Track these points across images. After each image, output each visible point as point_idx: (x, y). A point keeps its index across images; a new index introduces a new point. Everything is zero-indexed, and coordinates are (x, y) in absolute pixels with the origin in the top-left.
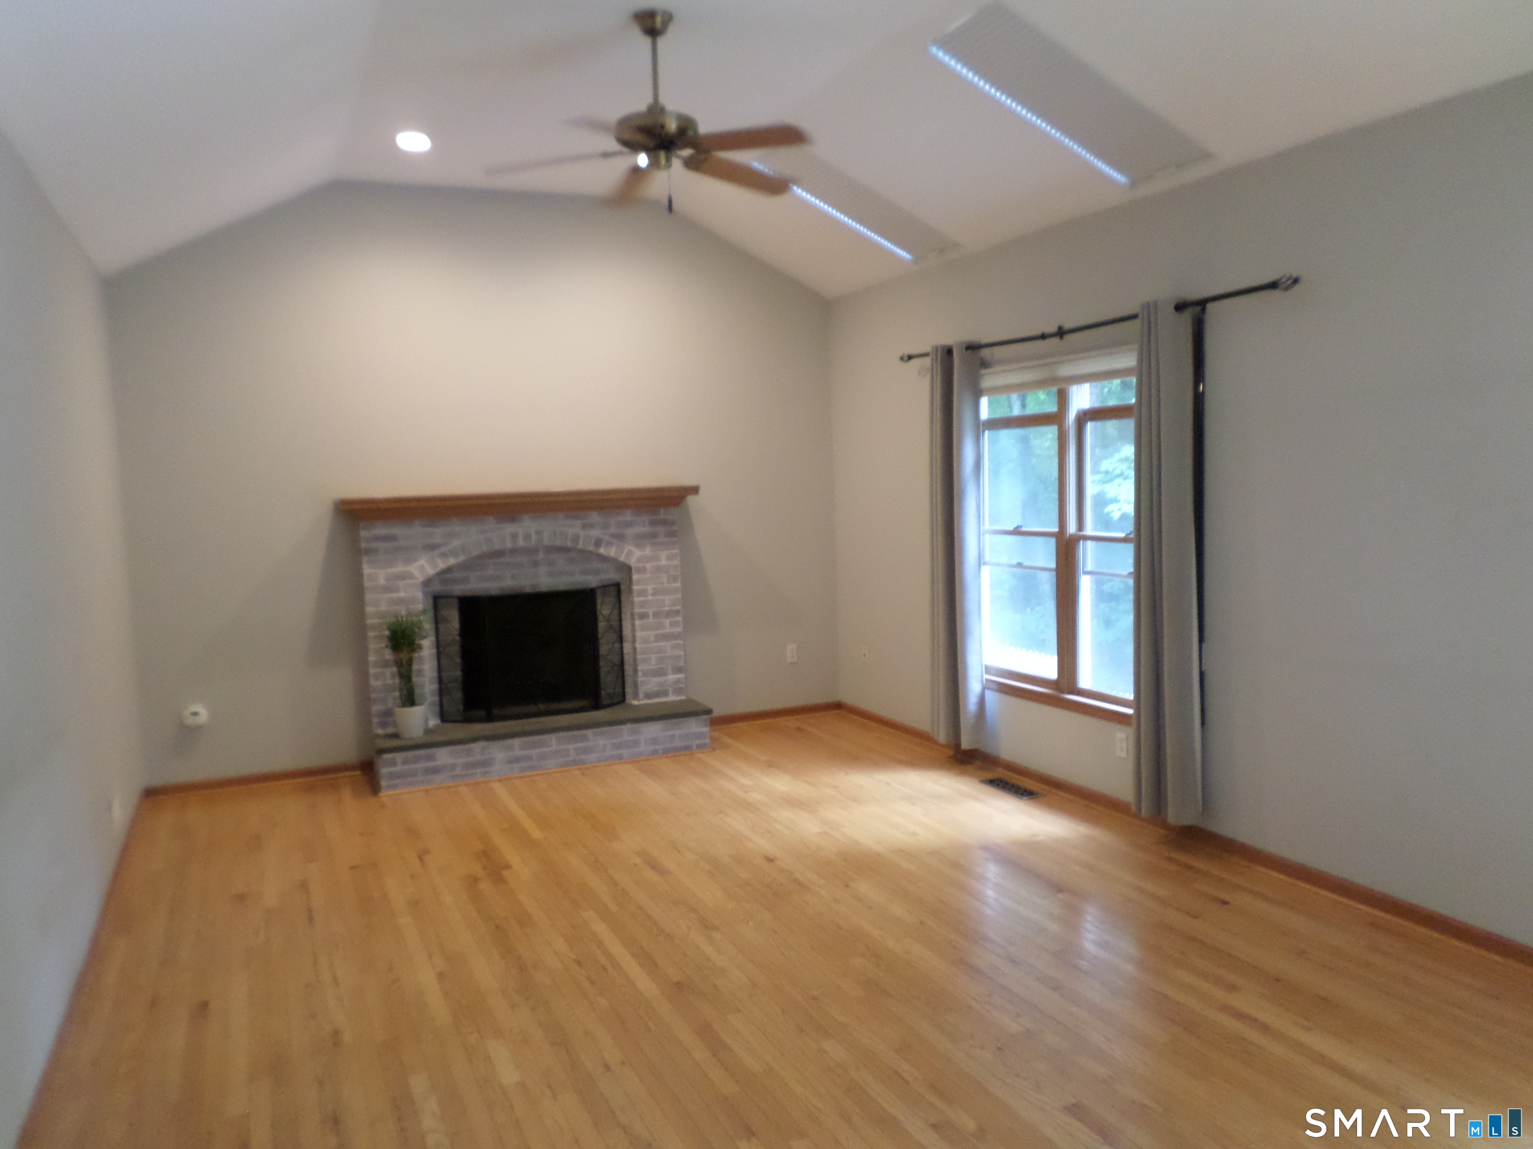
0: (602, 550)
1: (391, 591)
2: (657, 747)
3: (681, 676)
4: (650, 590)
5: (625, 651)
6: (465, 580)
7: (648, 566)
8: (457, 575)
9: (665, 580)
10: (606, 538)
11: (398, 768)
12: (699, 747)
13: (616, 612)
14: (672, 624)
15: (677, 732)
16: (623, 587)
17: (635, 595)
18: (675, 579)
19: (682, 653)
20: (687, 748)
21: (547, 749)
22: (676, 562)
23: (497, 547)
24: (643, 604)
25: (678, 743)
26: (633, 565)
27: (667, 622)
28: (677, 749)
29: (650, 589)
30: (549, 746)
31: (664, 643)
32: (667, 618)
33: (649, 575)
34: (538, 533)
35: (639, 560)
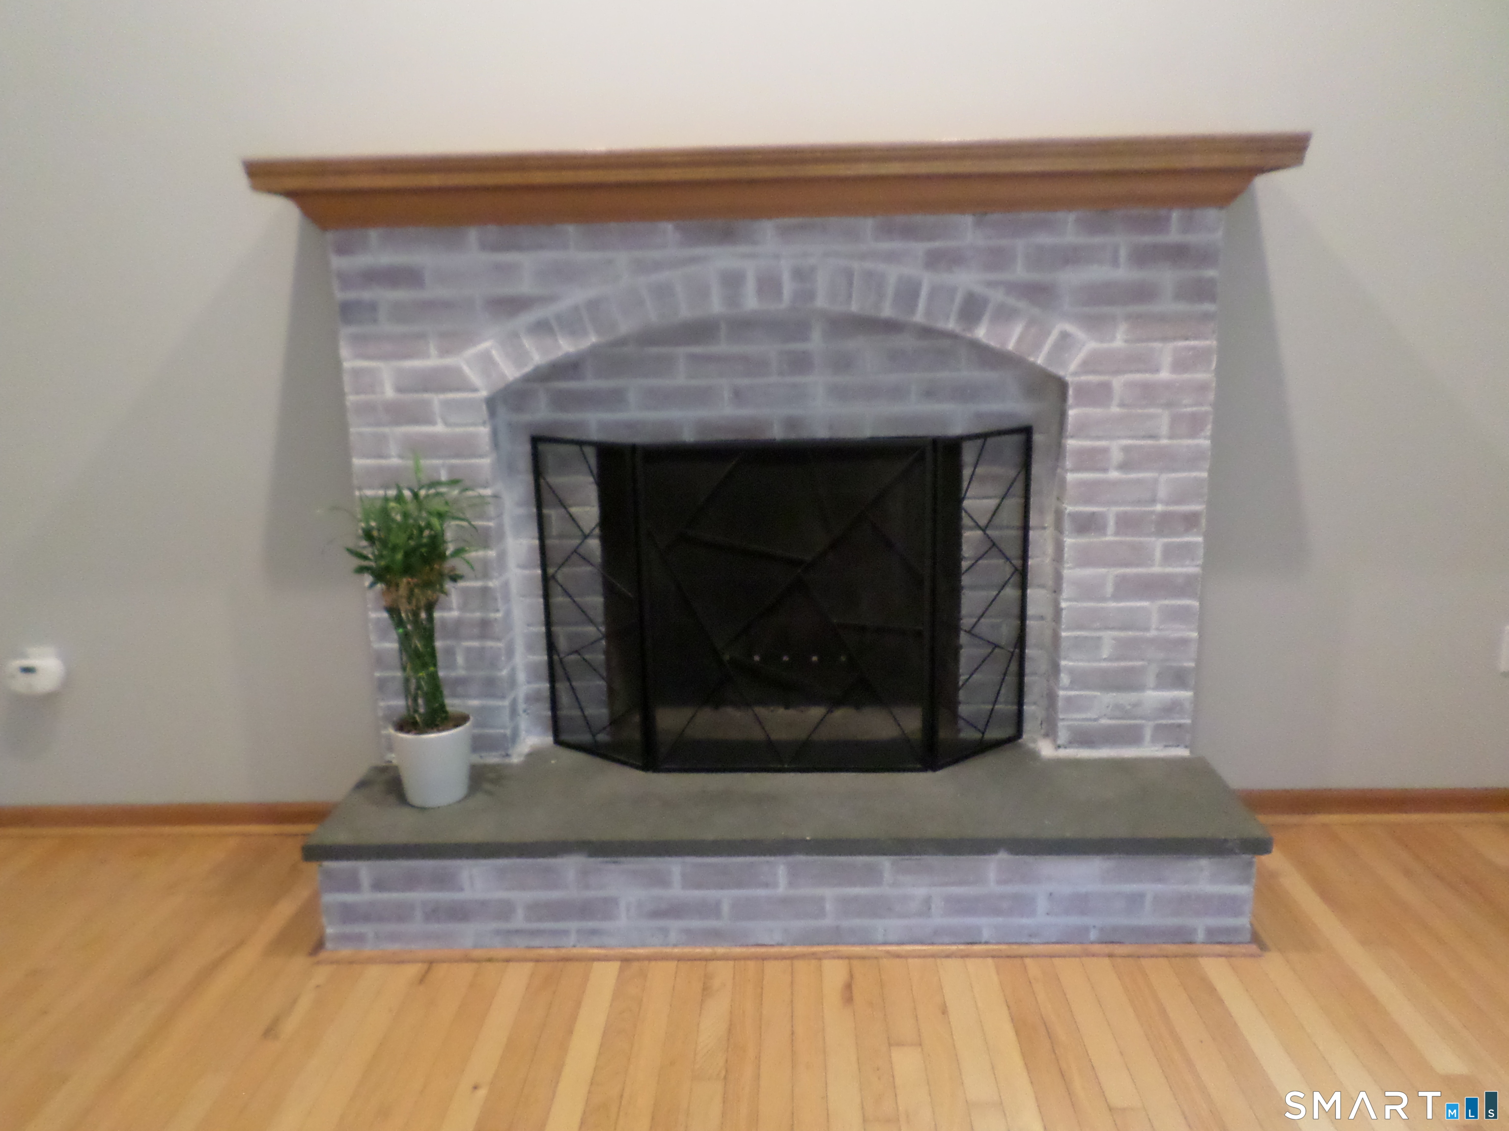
0: (982, 333)
1: (415, 420)
2: (1087, 920)
3: (1185, 694)
4: (1116, 456)
5: (1031, 610)
6: (615, 398)
7: (1118, 382)
8: (590, 383)
9: (1164, 425)
10: (997, 296)
11: (365, 896)
12: (1215, 936)
13: (1014, 503)
14: (1171, 554)
15: (1150, 888)
16: (1038, 438)
17: (1068, 464)
18: (1195, 424)
19: (1195, 635)
20: (1182, 936)
21: (761, 892)
22: (1205, 375)
23: (685, 312)
24: (1090, 492)
25: (1147, 918)
26: (1069, 379)
27: (1158, 544)
28: (1145, 935)
29: (1116, 448)
30: (766, 885)
31: (1145, 604)
32: (1160, 533)
33: (1115, 410)
34: (801, 275)
35: (1087, 366)
